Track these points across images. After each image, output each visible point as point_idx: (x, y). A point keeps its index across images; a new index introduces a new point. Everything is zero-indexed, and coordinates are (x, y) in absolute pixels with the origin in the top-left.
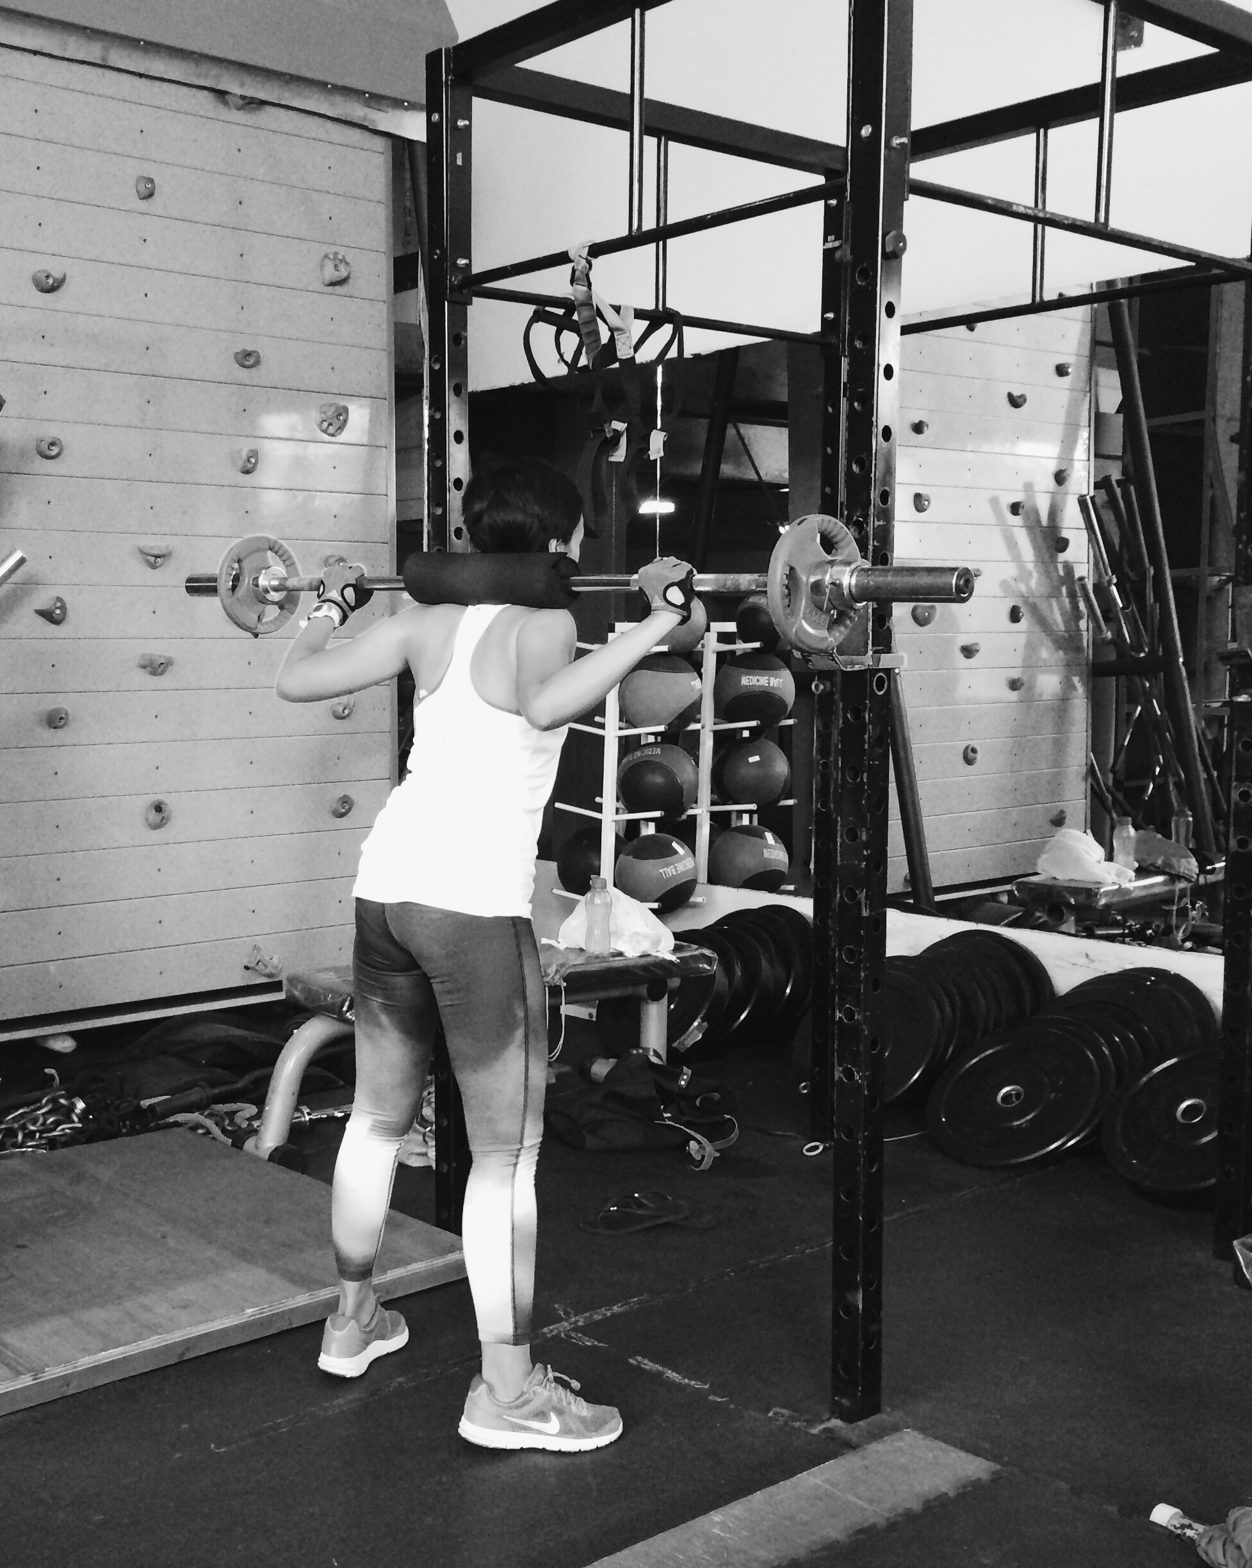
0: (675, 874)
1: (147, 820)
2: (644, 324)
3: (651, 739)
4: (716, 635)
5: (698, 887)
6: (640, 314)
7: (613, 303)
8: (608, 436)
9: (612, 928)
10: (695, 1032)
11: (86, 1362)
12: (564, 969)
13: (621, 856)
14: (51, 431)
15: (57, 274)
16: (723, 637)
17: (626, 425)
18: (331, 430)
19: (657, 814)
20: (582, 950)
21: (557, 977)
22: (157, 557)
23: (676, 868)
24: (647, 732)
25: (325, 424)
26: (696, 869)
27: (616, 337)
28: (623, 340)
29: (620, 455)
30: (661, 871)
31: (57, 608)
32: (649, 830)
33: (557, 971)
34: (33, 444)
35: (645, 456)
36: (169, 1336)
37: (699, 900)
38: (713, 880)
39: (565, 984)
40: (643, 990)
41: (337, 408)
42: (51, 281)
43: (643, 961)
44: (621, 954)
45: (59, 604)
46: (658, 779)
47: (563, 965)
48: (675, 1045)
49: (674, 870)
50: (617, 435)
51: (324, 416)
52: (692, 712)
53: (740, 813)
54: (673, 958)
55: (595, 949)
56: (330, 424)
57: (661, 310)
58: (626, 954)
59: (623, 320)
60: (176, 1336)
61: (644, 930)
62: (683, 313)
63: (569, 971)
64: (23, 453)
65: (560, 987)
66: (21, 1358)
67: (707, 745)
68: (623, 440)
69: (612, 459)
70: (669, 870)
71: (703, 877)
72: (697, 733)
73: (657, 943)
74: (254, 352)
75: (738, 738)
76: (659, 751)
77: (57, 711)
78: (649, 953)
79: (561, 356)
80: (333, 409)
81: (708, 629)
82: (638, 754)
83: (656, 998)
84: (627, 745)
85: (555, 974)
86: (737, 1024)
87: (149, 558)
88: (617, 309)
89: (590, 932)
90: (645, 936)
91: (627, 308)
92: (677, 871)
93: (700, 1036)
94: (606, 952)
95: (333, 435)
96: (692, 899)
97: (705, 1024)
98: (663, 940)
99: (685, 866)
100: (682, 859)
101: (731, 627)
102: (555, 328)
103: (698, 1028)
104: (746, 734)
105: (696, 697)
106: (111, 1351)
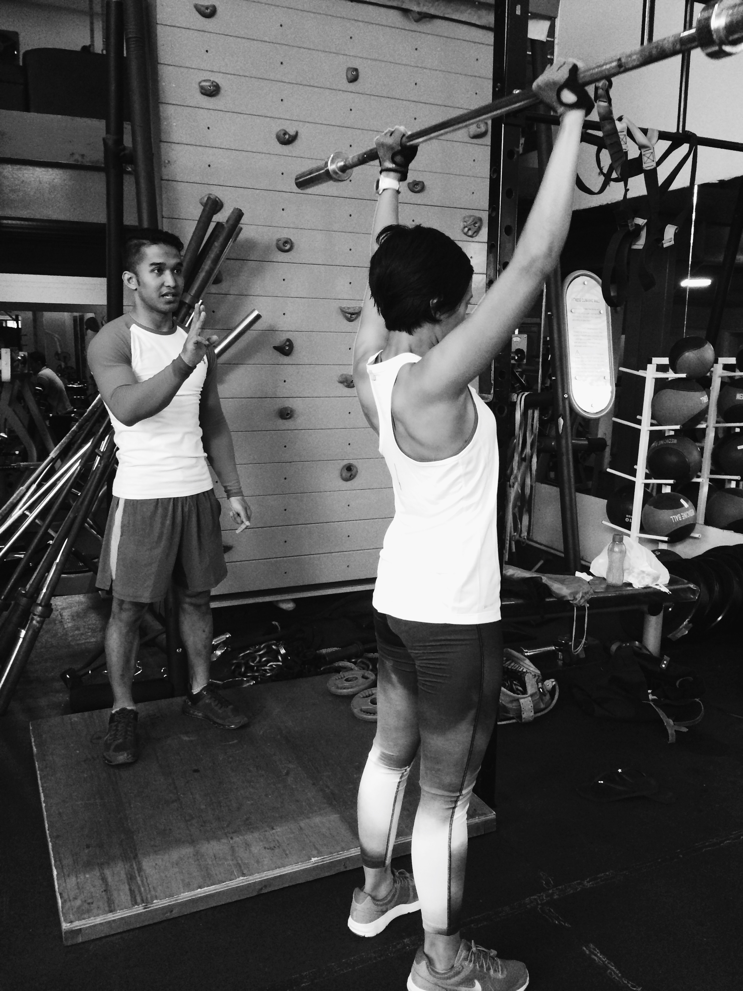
0: (680, 519)
1: (341, 475)
2: (666, 144)
3: (672, 433)
4: (721, 366)
5: (697, 526)
6: (663, 136)
7: (640, 127)
8: (631, 229)
9: (626, 566)
10: (684, 630)
11: (186, 896)
12: (588, 595)
13: (647, 506)
14: (284, 234)
15: (292, 132)
16: (726, 367)
17: (646, 221)
18: (470, 233)
19: (671, 482)
20: (604, 579)
21: (582, 601)
22: (352, 314)
23: (681, 516)
24: (669, 429)
25: (466, 229)
26: (695, 518)
27: (643, 153)
28: (648, 155)
29: (640, 244)
30: (671, 517)
31: (287, 346)
32: (667, 490)
33: (582, 597)
34: (275, 243)
35: (660, 245)
36: (251, 878)
37: (697, 535)
38: (708, 522)
39: (588, 605)
40: (645, 608)
41: (475, 218)
42: (287, 137)
43: (646, 590)
44: (630, 585)
45: (288, 343)
46: (673, 459)
47: (586, 593)
48: (670, 636)
49: (680, 517)
50: (639, 228)
51: (465, 224)
52: (702, 415)
53: (730, 480)
54: (666, 590)
55: (614, 580)
56: (469, 229)
57: (681, 132)
58: (634, 586)
59: (650, 140)
60: (257, 877)
61: (648, 569)
62: (699, 135)
63: (591, 597)
64: (267, 248)
65: (584, 606)
66: (144, 886)
67: (711, 435)
68: (644, 233)
69: (635, 247)
70: (677, 517)
71: (701, 519)
72: (704, 430)
73: (656, 578)
74: (420, 182)
75: (732, 432)
76: (675, 441)
77: (286, 409)
78: (651, 585)
79: (601, 169)
80: (472, 219)
81: (716, 362)
82: (662, 442)
83: (655, 614)
84: (654, 436)
85: (581, 599)
86: (713, 624)
87: (347, 315)
88: (645, 131)
89: (610, 569)
90: (648, 575)
91: (653, 130)
92: (682, 518)
93: (687, 632)
94: (620, 583)
95: (471, 236)
96: (693, 535)
97: (691, 625)
98: (661, 577)
99: (688, 514)
100: (687, 509)
101: (732, 361)
102: (596, 148)
103: (686, 627)
104: (738, 430)
105: (704, 407)
106: (206, 888)
